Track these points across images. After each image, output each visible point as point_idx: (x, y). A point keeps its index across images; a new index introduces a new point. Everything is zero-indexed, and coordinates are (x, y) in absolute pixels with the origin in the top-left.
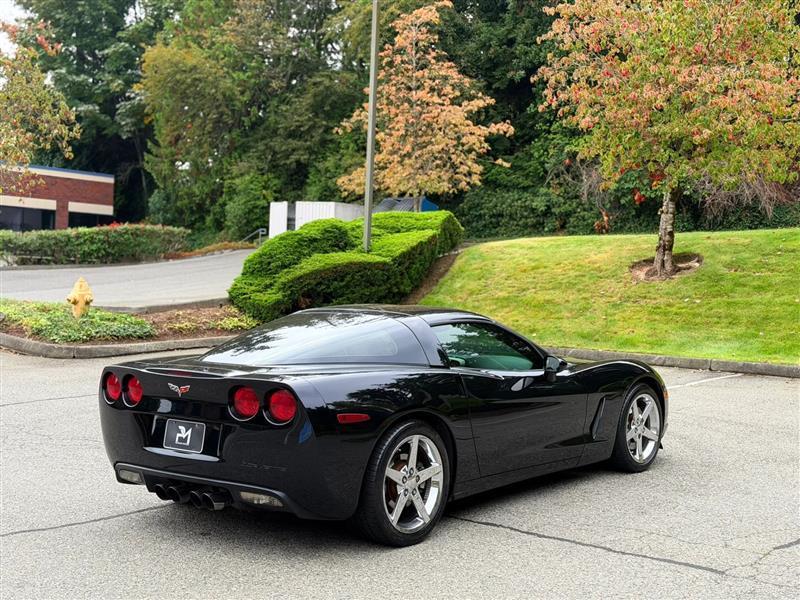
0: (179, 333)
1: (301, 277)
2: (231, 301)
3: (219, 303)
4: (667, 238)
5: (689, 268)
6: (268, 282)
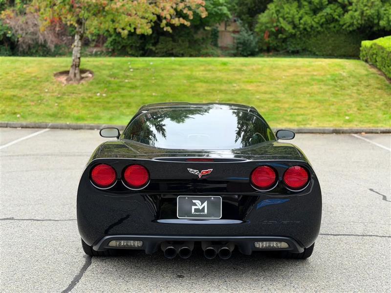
4: (78, 60)
5: (87, 77)
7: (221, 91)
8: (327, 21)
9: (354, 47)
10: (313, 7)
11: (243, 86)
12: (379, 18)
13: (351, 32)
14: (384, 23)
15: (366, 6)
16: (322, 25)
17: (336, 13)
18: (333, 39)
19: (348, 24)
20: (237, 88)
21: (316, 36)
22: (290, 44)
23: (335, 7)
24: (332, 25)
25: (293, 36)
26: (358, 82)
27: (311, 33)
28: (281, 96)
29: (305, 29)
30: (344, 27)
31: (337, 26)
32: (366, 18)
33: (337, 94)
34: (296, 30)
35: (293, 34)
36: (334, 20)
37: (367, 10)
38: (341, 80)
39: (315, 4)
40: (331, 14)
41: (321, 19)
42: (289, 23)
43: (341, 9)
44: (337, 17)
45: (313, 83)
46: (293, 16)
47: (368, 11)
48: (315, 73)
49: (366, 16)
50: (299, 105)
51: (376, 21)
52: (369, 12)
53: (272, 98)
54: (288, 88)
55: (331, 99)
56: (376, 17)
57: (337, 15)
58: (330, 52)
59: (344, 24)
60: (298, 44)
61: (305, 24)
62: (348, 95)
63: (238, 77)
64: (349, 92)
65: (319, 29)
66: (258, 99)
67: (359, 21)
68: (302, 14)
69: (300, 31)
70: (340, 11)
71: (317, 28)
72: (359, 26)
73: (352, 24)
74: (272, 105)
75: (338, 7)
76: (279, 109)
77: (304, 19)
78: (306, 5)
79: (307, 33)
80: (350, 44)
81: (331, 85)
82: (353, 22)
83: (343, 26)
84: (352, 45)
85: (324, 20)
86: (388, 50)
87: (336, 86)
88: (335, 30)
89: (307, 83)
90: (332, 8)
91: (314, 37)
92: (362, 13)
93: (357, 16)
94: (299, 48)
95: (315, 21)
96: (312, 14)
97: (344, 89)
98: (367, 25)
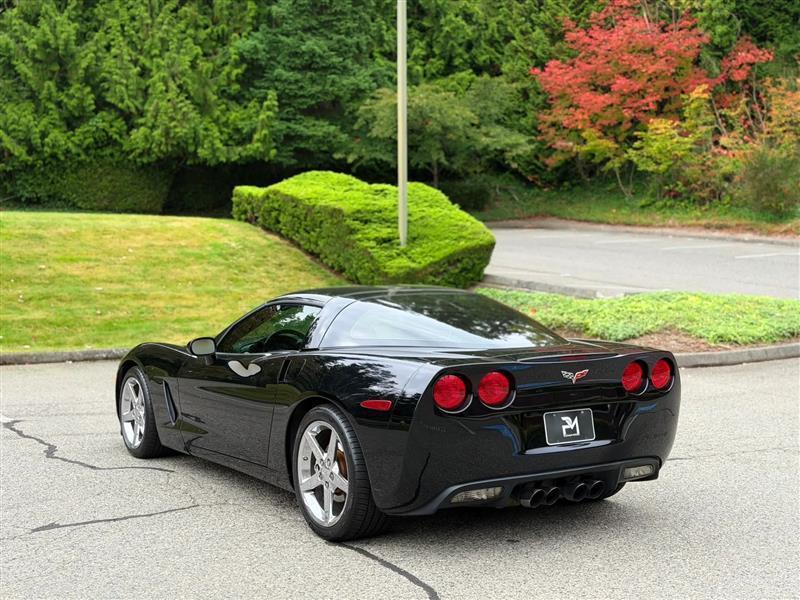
7: (18, 279)
8: (96, 142)
9: (151, 194)
10: (66, 114)
11: (59, 267)
12: (197, 143)
13: (144, 166)
14: (206, 153)
15: (172, 119)
16: (87, 150)
17: (114, 129)
18: (109, 178)
19: (138, 151)
20: (48, 273)
21: (75, 171)
22: (21, 185)
23: (112, 117)
24: (108, 151)
25: (29, 168)
26: (262, 259)
27: (66, 165)
28: (144, 286)
29: (54, 156)
30: (131, 157)
31: (117, 154)
32: (175, 143)
33: (237, 280)
34: (35, 156)
35: (29, 163)
36: (110, 142)
37: (175, 127)
38: (232, 255)
39: (71, 109)
40: (104, 130)
41: (85, 138)
42: (19, 142)
43: (123, 123)
44: (116, 136)
45: (187, 260)
46: (29, 130)
47: (177, 130)
48: (183, 243)
49: (174, 138)
50: (184, 303)
51: (191, 149)
52: (181, 131)
53: (126, 290)
54: (148, 270)
55: (231, 288)
56: (191, 141)
57: (117, 133)
58: (105, 203)
59: (132, 151)
60: (39, 185)
61: (54, 146)
62: (255, 281)
63: (38, 250)
64: (255, 276)
65: (83, 157)
66: (101, 293)
67: (163, 147)
68: (45, 126)
69: (44, 160)
70: (122, 126)
71: (79, 155)
72: (162, 156)
73: (147, 152)
74: (135, 304)
75: (117, 118)
76: (151, 310)
77: (51, 136)
78: (51, 109)
79: (56, 163)
80: (143, 188)
81: (222, 264)
82: (150, 149)
83: (128, 153)
84: (146, 190)
85: (90, 140)
86: (307, 202)
87: (229, 267)
88: (113, 161)
89: (177, 260)
90: (106, 119)
91: (72, 172)
92: (167, 133)
93: (157, 137)
94: (42, 193)
95: (73, 142)
96: (65, 128)
97: (245, 272)
98: (174, 156)
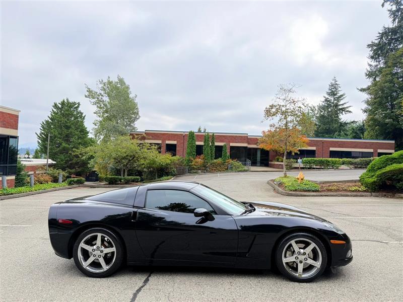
0: (331, 190)
1: (384, 173)
2: (360, 181)
3: (355, 181)
6: (373, 174)
